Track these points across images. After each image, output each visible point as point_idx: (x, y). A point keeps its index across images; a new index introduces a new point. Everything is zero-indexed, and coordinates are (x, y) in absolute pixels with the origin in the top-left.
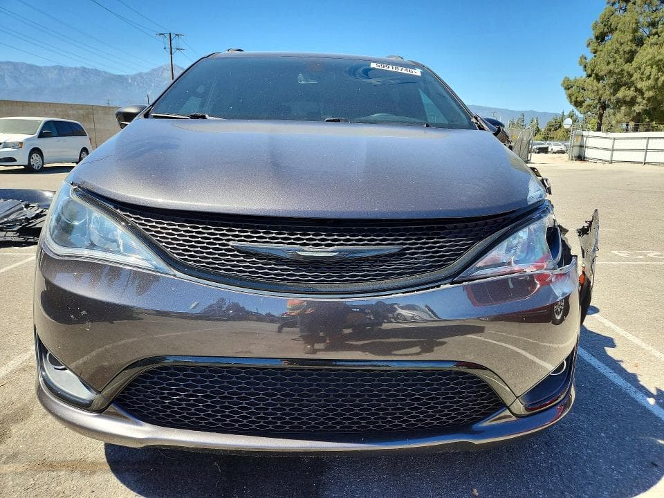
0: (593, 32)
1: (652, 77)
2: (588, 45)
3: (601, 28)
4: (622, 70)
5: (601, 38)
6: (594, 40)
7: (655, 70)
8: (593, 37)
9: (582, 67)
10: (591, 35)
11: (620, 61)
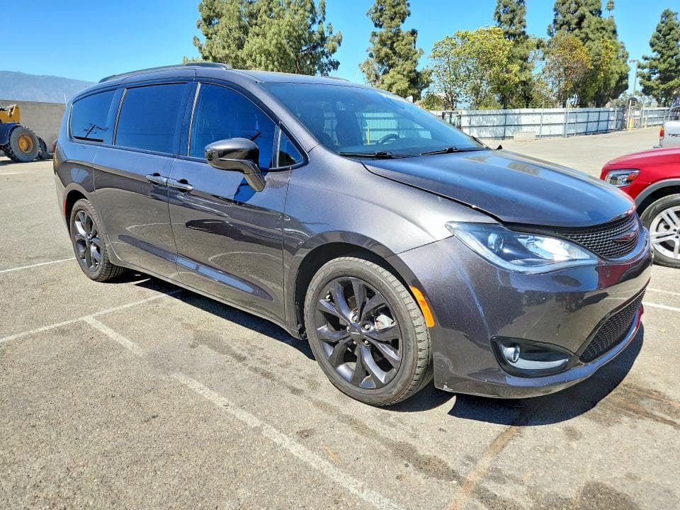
0: (200, 13)
1: (263, 63)
2: (199, 26)
3: (207, 13)
4: (237, 55)
5: (208, 21)
6: (203, 22)
7: (263, 58)
8: (201, 19)
9: (197, 48)
10: (199, 16)
11: (233, 47)
